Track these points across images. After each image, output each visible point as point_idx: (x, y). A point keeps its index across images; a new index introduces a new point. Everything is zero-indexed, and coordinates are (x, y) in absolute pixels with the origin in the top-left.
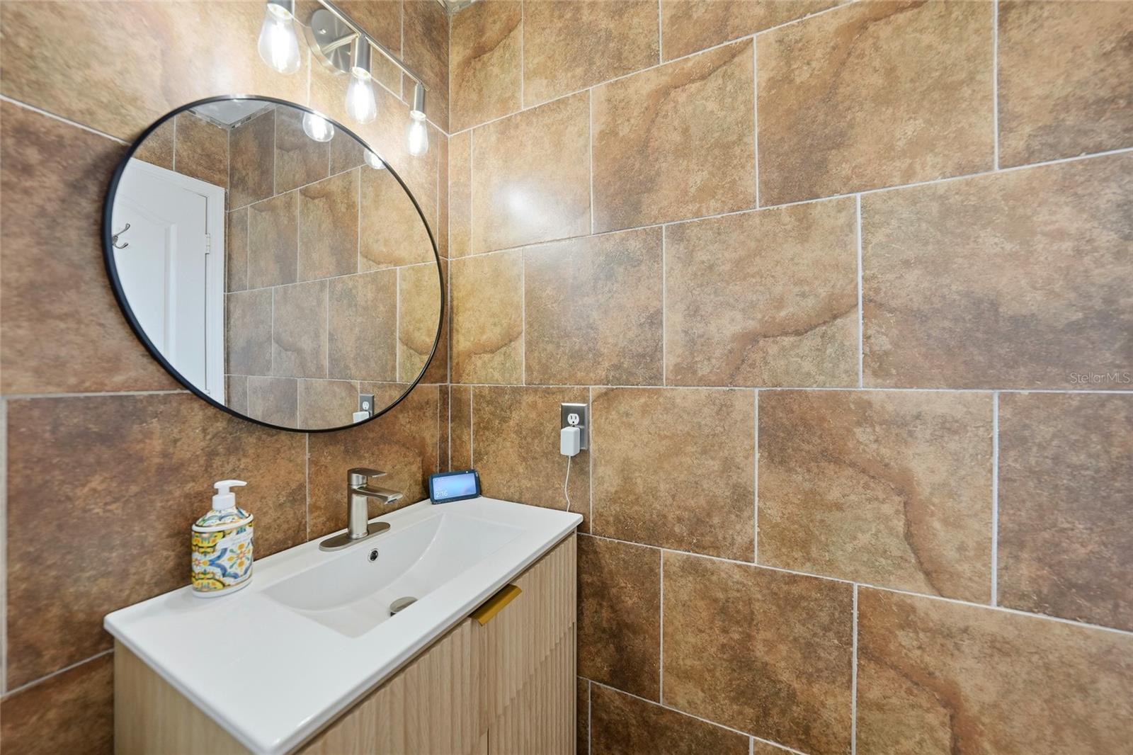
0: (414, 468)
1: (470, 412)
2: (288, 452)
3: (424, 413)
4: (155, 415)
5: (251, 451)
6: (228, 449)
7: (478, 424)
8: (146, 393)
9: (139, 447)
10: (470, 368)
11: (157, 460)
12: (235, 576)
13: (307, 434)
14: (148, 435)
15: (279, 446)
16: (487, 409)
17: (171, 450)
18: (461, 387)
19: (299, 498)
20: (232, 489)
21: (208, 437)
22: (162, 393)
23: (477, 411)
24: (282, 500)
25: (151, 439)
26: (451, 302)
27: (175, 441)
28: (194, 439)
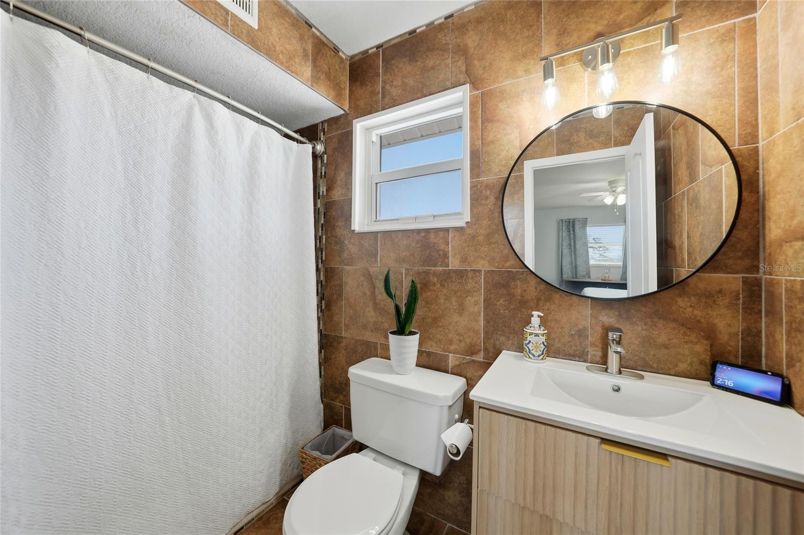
0: (699, 348)
1: (782, 308)
2: (577, 307)
3: (714, 301)
4: (518, 279)
5: (557, 302)
6: (546, 299)
7: (790, 323)
8: (516, 270)
9: (513, 291)
10: (781, 258)
11: (519, 297)
12: (534, 356)
13: (590, 299)
14: (516, 286)
15: (572, 302)
16: (799, 307)
17: (524, 294)
18: (773, 279)
19: (583, 335)
20: (539, 316)
21: (538, 291)
22: (521, 270)
23: (789, 308)
24: (573, 333)
25: (517, 288)
26: (764, 188)
27: (525, 291)
28: (532, 291)
